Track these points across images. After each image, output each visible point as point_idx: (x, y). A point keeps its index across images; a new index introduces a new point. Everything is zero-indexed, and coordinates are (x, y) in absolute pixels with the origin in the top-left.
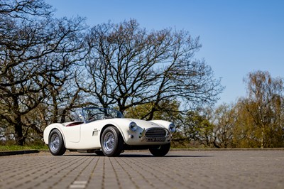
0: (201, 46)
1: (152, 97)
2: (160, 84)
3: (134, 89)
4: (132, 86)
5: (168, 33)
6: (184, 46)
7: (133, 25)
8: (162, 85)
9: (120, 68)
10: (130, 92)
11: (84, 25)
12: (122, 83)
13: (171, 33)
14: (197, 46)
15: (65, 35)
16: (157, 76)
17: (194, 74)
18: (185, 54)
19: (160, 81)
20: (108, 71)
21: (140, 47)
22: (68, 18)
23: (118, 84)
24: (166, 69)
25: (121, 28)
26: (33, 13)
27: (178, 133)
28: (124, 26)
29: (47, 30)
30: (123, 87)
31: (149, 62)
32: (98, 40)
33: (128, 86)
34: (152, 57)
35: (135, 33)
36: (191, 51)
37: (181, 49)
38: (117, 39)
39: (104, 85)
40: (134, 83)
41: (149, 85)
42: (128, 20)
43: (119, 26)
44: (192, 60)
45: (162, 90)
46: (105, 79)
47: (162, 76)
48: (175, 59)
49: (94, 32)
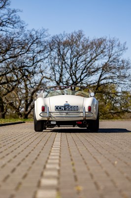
0: (127, 49)
1: (94, 83)
2: (100, 74)
3: (82, 78)
4: (80, 77)
6: (115, 49)
8: (101, 76)
9: (72, 65)
10: (79, 80)
11: (47, 34)
12: (74, 75)
13: (108, 39)
14: (124, 49)
15: (34, 41)
16: (98, 69)
17: (123, 68)
18: (116, 54)
19: (100, 72)
20: (63, 66)
21: (85, 48)
22: (36, 30)
23: (71, 75)
24: (105, 64)
25: (72, 36)
26: (12, 27)
28: (75, 35)
29: (21, 38)
30: (73, 77)
31: (92, 59)
32: (56, 44)
33: (78, 76)
34: (93, 57)
35: (82, 40)
36: (121, 52)
37: (113, 52)
38: (69, 44)
39: (61, 76)
40: (82, 73)
41: (92, 75)
42: (77, 31)
43: (71, 35)
45: (102, 78)
46: (62, 71)
47: (101, 69)
48: (109, 58)
49: (54, 40)
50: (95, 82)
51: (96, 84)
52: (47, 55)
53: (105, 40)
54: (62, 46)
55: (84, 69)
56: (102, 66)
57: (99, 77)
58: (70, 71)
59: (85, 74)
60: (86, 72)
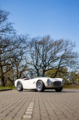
0: (76, 46)
1: (56, 66)
3: (49, 63)
5: (63, 41)
6: (69, 46)
7: (48, 37)
9: (43, 55)
10: (47, 64)
11: (29, 37)
12: (44, 61)
14: (74, 46)
15: (21, 41)
16: (58, 58)
17: (73, 57)
18: (69, 49)
19: (59, 60)
20: (39, 56)
21: (51, 46)
22: (23, 35)
24: (62, 55)
25: (44, 38)
26: (9, 33)
27: (67, 81)
29: (14, 39)
31: (55, 52)
32: (35, 43)
33: (47, 62)
34: (56, 50)
35: (49, 40)
36: (72, 48)
37: (68, 47)
38: (42, 43)
39: (37, 62)
40: (49, 60)
41: (55, 62)
44: (72, 51)
45: (61, 63)
46: (37, 59)
47: (60, 58)
48: (66, 51)
49: (33, 40)
51: (58, 67)
54: (37, 44)
55: (51, 58)
57: (59, 63)
58: (42, 59)
59: (51, 61)
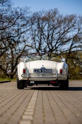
1: (66, 51)
2: (71, 43)
3: (57, 46)
4: (55, 45)
8: (72, 45)
9: (49, 36)
10: (54, 48)
11: (29, 11)
12: (50, 44)
13: (77, 15)
16: (69, 40)
19: (71, 41)
20: (42, 37)
21: (60, 23)
22: (20, 8)
23: (48, 44)
24: (75, 35)
25: (49, 13)
26: (1, 5)
28: (51, 12)
29: (9, 14)
30: (50, 45)
31: (65, 32)
32: (36, 19)
33: (53, 45)
34: (66, 30)
35: (57, 16)
38: (46, 19)
39: (40, 44)
40: (57, 43)
41: (65, 44)
42: (53, 9)
43: (48, 12)
46: (41, 41)
47: (72, 39)
48: (79, 30)
49: (35, 16)
50: (67, 49)
51: (68, 51)
52: (29, 28)
53: (75, 16)
54: (41, 21)
55: (59, 39)
56: (72, 37)
57: (70, 46)
58: (47, 41)
59: (59, 43)
60: (60, 42)
